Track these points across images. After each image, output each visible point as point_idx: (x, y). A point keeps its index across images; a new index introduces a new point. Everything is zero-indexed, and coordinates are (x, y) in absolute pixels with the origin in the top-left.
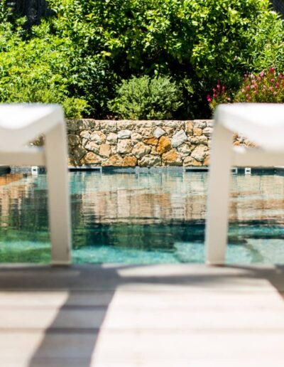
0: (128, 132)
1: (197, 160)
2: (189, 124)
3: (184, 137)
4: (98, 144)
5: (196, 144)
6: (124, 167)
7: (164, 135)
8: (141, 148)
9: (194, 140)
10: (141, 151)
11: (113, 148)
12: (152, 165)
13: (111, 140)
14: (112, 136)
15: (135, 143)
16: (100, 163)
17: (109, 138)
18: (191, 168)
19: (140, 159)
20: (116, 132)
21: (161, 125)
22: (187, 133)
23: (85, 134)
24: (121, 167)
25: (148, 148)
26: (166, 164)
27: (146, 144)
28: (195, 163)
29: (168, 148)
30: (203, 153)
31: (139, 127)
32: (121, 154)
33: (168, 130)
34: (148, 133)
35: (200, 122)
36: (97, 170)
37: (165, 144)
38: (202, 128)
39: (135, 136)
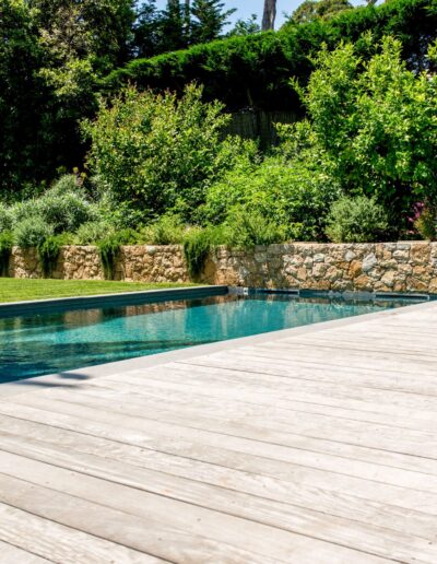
0: (322, 255)
1: (388, 286)
2: (379, 247)
3: (374, 260)
4: (296, 267)
5: (386, 268)
6: (320, 291)
7: (356, 258)
8: (333, 273)
9: (383, 263)
10: (334, 274)
11: (309, 272)
12: (344, 290)
13: (307, 264)
14: (308, 260)
15: (328, 267)
16: (297, 286)
17: (306, 261)
18: (380, 293)
19: (332, 283)
20: (312, 256)
21: (352, 249)
22: (377, 257)
23: (286, 257)
24: (316, 291)
25: (340, 271)
26: (358, 288)
27: (338, 268)
28: (385, 289)
29: (358, 272)
30: (392, 278)
31: (332, 250)
32: (315, 277)
33: (359, 252)
34: (340, 257)
35: (389, 245)
36: (295, 293)
37: (355, 268)
38: (392, 251)
39: (329, 260)
